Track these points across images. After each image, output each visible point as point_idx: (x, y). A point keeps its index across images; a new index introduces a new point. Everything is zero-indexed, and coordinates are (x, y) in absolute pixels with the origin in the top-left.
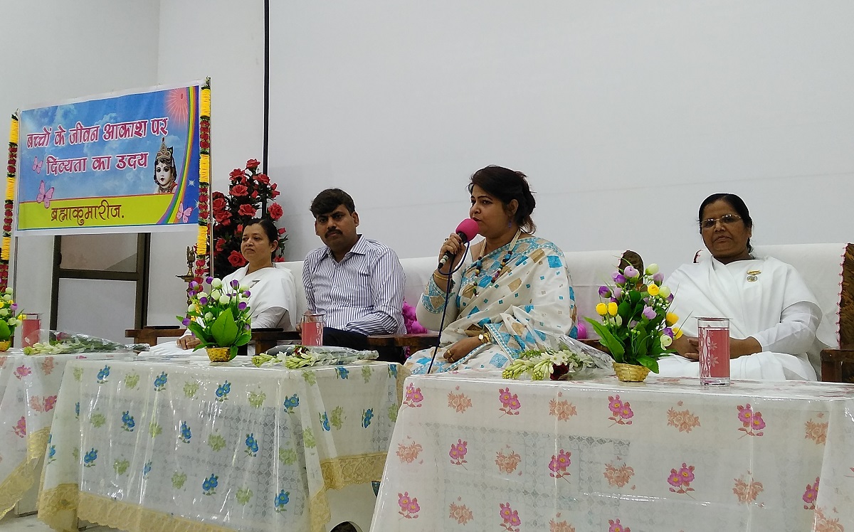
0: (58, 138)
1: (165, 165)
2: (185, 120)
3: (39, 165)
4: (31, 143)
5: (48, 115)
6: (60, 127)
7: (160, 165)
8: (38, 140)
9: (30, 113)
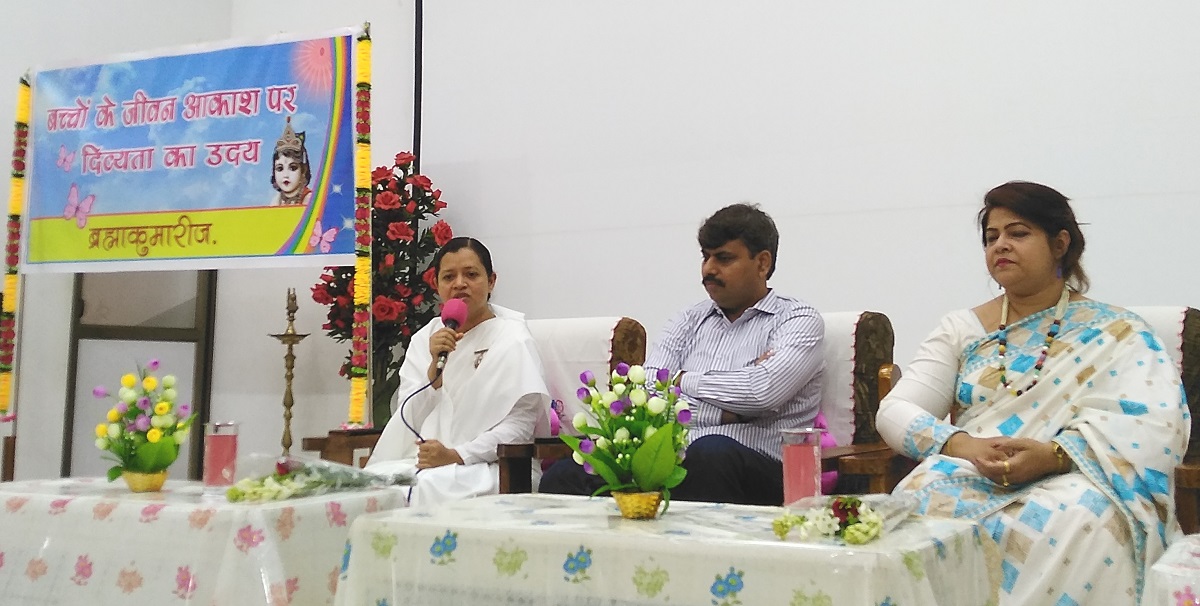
0: (102, 117)
1: (290, 160)
2: (327, 89)
3: (69, 158)
4: (55, 124)
5: (85, 79)
6: (107, 99)
7: (283, 160)
8: (66, 119)
9: (53, 75)
